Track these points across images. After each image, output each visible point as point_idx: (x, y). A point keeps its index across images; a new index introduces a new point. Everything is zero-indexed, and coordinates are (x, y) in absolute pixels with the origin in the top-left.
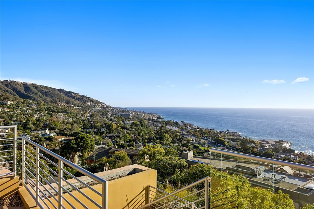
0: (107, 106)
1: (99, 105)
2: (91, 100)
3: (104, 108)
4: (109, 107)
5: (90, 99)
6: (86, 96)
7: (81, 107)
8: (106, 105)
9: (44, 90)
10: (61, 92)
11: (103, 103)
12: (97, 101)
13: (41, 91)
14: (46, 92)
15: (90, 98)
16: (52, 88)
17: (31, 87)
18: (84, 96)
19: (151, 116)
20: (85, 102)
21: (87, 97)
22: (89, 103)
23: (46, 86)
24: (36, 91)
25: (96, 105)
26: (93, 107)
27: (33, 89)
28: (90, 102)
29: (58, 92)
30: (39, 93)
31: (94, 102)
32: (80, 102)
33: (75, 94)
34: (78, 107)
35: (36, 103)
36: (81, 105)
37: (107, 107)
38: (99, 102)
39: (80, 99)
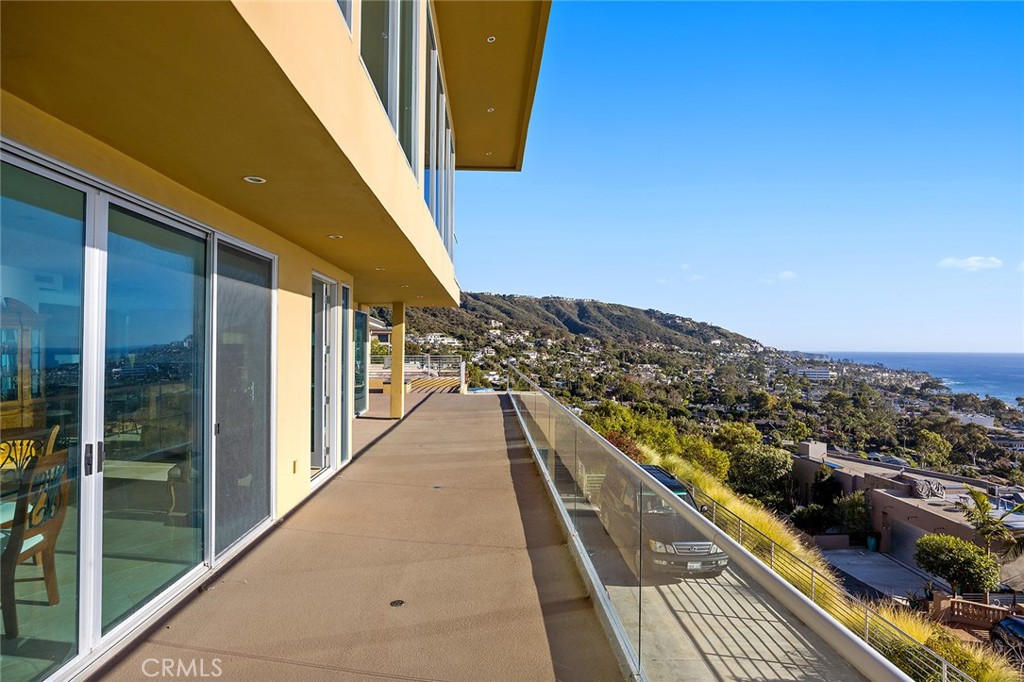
0: (765, 348)
1: (743, 348)
2: (720, 334)
3: (755, 353)
4: (771, 352)
5: (720, 331)
6: (709, 324)
7: (696, 350)
8: (761, 346)
9: (615, 313)
10: (651, 317)
11: (754, 341)
12: (738, 335)
13: (610, 316)
14: (619, 318)
15: (719, 328)
16: (633, 309)
17: (591, 309)
18: (704, 324)
19: (907, 377)
20: (707, 340)
21: (712, 327)
22: (718, 342)
23: (619, 305)
24: (600, 317)
25: (735, 347)
26: (728, 352)
27: (594, 313)
28: (720, 338)
29: (646, 317)
30: (606, 321)
31: (731, 339)
32: (696, 341)
33: (683, 320)
34: (690, 350)
35: (599, 342)
36: (698, 348)
37: (766, 351)
38: (744, 340)
39: (694, 331)
